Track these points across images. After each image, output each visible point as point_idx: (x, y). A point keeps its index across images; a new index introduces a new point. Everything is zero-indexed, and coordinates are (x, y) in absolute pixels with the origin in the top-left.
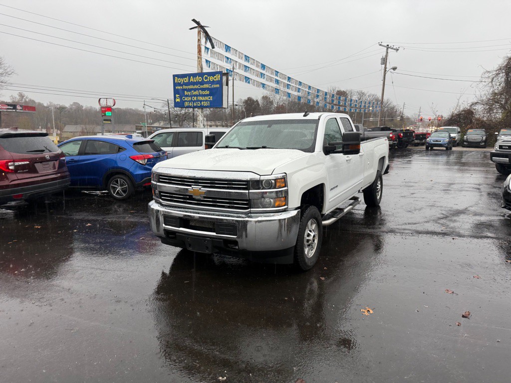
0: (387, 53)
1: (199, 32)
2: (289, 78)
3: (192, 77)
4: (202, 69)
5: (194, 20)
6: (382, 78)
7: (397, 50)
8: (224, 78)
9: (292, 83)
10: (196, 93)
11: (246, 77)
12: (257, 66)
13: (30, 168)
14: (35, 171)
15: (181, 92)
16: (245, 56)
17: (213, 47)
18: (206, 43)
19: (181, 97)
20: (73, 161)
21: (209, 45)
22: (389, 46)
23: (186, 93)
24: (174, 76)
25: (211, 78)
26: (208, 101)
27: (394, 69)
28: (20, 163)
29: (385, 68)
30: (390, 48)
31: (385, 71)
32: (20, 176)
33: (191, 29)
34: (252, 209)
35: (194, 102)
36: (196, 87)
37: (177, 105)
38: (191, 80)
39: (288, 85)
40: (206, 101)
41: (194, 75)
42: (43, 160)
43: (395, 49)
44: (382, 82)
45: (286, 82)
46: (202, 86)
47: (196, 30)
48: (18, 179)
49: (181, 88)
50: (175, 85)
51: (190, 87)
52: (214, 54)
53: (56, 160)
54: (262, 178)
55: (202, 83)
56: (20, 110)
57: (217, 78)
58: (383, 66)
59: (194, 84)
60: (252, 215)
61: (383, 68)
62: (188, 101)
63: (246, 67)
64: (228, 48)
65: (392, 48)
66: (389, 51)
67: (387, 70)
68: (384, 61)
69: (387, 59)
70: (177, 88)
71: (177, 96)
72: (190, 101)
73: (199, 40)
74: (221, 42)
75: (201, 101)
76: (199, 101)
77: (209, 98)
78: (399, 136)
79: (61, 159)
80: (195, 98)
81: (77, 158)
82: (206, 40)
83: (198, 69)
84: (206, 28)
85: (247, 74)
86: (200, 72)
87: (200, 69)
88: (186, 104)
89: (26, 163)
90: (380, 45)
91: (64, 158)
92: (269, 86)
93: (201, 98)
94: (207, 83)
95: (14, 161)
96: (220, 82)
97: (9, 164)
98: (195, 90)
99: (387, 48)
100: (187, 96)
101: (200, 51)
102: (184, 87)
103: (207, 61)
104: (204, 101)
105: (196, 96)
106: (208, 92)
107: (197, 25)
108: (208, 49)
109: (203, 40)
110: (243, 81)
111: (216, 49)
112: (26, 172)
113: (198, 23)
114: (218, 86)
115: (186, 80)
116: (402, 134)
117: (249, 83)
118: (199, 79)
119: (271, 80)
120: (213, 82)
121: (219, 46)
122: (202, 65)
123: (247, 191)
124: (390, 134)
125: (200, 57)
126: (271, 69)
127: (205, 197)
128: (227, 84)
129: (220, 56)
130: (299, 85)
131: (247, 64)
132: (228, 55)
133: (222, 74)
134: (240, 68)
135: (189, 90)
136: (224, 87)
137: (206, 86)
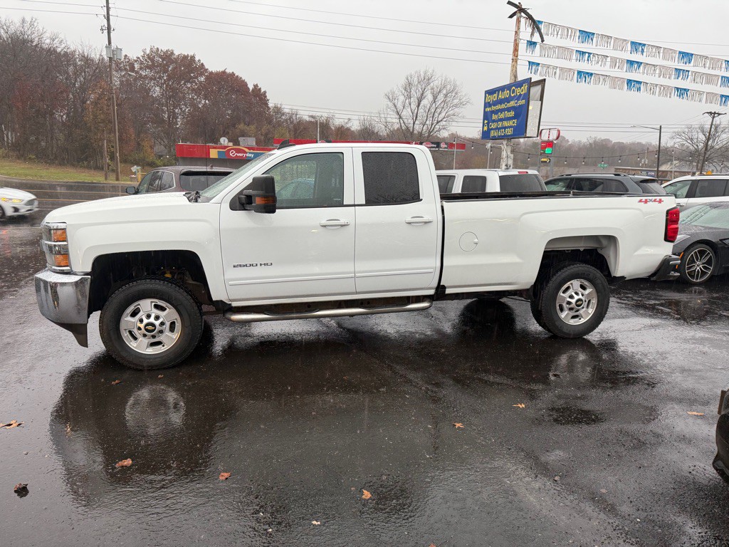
1: (518, 21)
3: (500, 92)
4: (516, 77)
5: (509, 3)
8: (535, 91)
10: (502, 116)
11: (630, 81)
12: (668, 58)
15: (489, 116)
16: (633, 43)
17: (543, 41)
18: (532, 34)
19: (488, 124)
21: (537, 38)
23: (495, 117)
24: (486, 92)
25: (519, 91)
26: (512, 127)
33: (509, 17)
35: (499, 130)
36: (503, 106)
37: (484, 135)
38: (500, 96)
40: (510, 127)
41: (508, 87)
46: (508, 105)
49: (490, 109)
50: (487, 105)
51: (498, 107)
52: (548, 50)
55: (508, 100)
56: (445, 148)
57: (525, 89)
59: (501, 102)
62: (493, 130)
63: (631, 62)
64: (587, 36)
70: (486, 110)
71: (486, 122)
72: (495, 129)
73: (516, 33)
74: (568, 28)
75: (505, 128)
76: (503, 128)
77: (514, 123)
80: (501, 124)
82: (533, 28)
83: (510, 79)
84: (528, 11)
85: (635, 76)
86: (512, 81)
87: (513, 78)
88: (493, 134)
92: (700, 93)
93: (506, 124)
94: (513, 99)
96: (527, 97)
98: (501, 111)
100: (494, 121)
101: (516, 50)
102: (494, 108)
103: (531, 63)
104: (508, 127)
105: (501, 120)
106: (512, 114)
107: (516, 10)
108: (534, 44)
109: (526, 31)
113: (516, 6)
114: (522, 102)
115: (495, 97)
117: (639, 89)
118: (506, 94)
120: (518, 98)
122: (516, 71)
125: (515, 60)
128: (541, 99)
129: (564, 52)
132: (585, 47)
133: (530, 82)
134: (613, 66)
135: (497, 112)
136: (532, 102)
137: (512, 104)
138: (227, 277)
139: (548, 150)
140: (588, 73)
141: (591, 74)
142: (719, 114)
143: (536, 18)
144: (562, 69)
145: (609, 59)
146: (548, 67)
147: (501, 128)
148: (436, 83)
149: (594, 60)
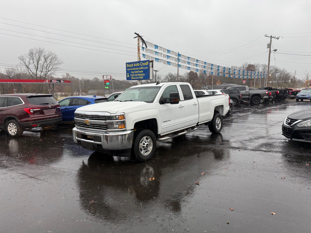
0: (271, 41)
1: (138, 40)
2: (197, 61)
4: (140, 59)
5: (135, 33)
6: (268, 57)
7: (278, 38)
8: (151, 64)
9: (199, 63)
10: (137, 72)
11: (168, 62)
12: (176, 55)
13: (41, 112)
14: (43, 113)
15: (130, 72)
16: (167, 50)
17: (147, 47)
18: (143, 45)
19: (129, 75)
20: (66, 109)
21: (144, 46)
22: (272, 36)
23: (132, 72)
24: (127, 63)
25: (144, 64)
26: (142, 76)
27: (275, 50)
28: (36, 110)
29: (270, 50)
30: (273, 37)
31: (270, 52)
32: (36, 116)
33: (134, 38)
34: (108, 130)
35: (136, 77)
36: (137, 69)
37: (128, 79)
38: (134, 65)
40: (141, 76)
41: (136, 63)
42: (47, 108)
43: (276, 38)
44: (268, 59)
45: (195, 63)
46: (139, 68)
47: (137, 38)
48: (35, 117)
49: (130, 69)
50: (127, 68)
51: (134, 69)
52: (147, 50)
53: (55, 108)
54: (112, 115)
55: (139, 67)
56: (63, 82)
57: (147, 63)
58: (269, 49)
59: (135, 67)
60: (108, 132)
61: (269, 50)
62: (133, 77)
63: (168, 56)
64: (156, 47)
65: (274, 38)
66: (272, 40)
67: (271, 51)
68: (269, 46)
69: (271, 45)
70: (128, 70)
71: (128, 74)
72: (134, 77)
73: (138, 44)
74: (152, 44)
75: (139, 76)
76: (138, 76)
77: (143, 75)
78: (276, 93)
79: (58, 107)
80: (136, 75)
81: (68, 107)
82: (143, 43)
84: (142, 37)
85: (169, 60)
86: (139, 61)
87: (139, 59)
88: (132, 78)
89: (39, 109)
90: (266, 36)
91: (60, 107)
92: (183, 66)
93: (139, 75)
94: (142, 66)
95: (33, 109)
96: (148, 66)
97: (31, 110)
98: (136, 70)
99: (271, 38)
100: (132, 74)
101: (139, 50)
103: (143, 54)
104: (140, 76)
105: (137, 73)
106: (142, 71)
107: (137, 36)
108: (144, 48)
109: (141, 43)
110: (166, 64)
111: (149, 48)
112: (39, 114)
113: (138, 35)
114: (147, 68)
115: (132, 65)
116: (279, 92)
117: (170, 65)
118: (138, 64)
119: (185, 62)
120: (145, 66)
121: (151, 46)
122: (140, 57)
123: (105, 121)
124: (266, 91)
125: (139, 53)
126: (185, 56)
127: (91, 124)
128: (152, 67)
129: (151, 51)
130: (205, 64)
131: (169, 54)
132: (156, 50)
133: (149, 61)
134: (164, 57)
135: (134, 71)
136: (150, 68)
137: (142, 68)
138: (162, 126)
139: (108, 84)
141: (159, 59)
142: (157, 71)
143: (144, 40)
144: (151, 57)
145: (162, 54)
146: (148, 56)
147: (136, 76)
148: (47, 54)
149: (159, 55)
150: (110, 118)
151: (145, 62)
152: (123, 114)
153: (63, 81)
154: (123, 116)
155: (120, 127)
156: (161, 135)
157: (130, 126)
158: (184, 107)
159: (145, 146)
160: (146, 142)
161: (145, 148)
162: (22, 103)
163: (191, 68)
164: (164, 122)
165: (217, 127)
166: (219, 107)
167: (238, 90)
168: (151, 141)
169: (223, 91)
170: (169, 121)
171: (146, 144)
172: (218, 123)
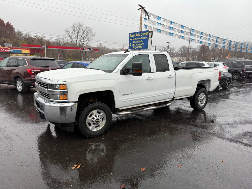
1: (142, 11)
2: (202, 33)
3: (136, 34)
4: (141, 29)
5: (139, 5)
8: (150, 34)
9: (204, 35)
10: (137, 42)
11: (170, 33)
12: (179, 27)
15: (132, 42)
16: (171, 21)
17: (149, 18)
18: (145, 16)
19: (131, 44)
21: (147, 17)
23: (134, 42)
24: (130, 34)
25: (144, 34)
28: (36, 71)
33: (138, 10)
34: (50, 99)
36: (138, 39)
37: (130, 48)
38: (136, 35)
39: (200, 37)
40: (141, 46)
41: (137, 33)
46: (140, 38)
47: (140, 10)
50: (130, 38)
51: (136, 39)
52: (150, 22)
54: (53, 83)
55: (140, 37)
57: (147, 33)
59: (137, 37)
64: (159, 18)
70: (130, 39)
71: (130, 43)
72: (135, 46)
73: (141, 15)
74: (155, 15)
75: (139, 46)
77: (143, 44)
82: (146, 14)
83: (140, 30)
84: (145, 9)
86: (140, 31)
87: (140, 29)
88: (133, 47)
92: (186, 38)
93: (139, 44)
94: (142, 36)
95: (34, 70)
96: (148, 36)
97: (32, 71)
98: (137, 40)
100: (134, 43)
101: (141, 20)
102: (133, 39)
103: (145, 25)
105: (137, 43)
106: (142, 41)
107: (141, 8)
108: (146, 19)
109: (144, 15)
110: (168, 35)
111: (151, 19)
113: (141, 6)
114: (146, 38)
115: (134, 35)
117: (172, 36)
118: (139, 35)
120: (144, 36)
121: (153, 17)
122: (141, 27)
123: (47, 89)
125: (141, 24)
128: (152, 37)
129: (154, 23)
130: (209, 37)
131: (172, 26)
132: (159, 22)
133: (149, 32)
134: (166, 28)
135: (135, 40)
136: (149, 38)
137: (142, 38)
138: (121, 99)
140: (160, 30)
141: (161, 30)
142: (170, 43)
143: (147, 11)
144: (153, 28)
145: (165, 26)
146: (150, 27)
147: (137, 46)
149: (162, 26)
150: (52, 86)
151: (145, 32)
152: (65, 83)
153: (93, 49)
154: (65, 86)
155: (62, 98)
156: (121, 109)
157: (74, 97)
158: (154, 80)
159: (94, 120)
160: (96, 116)
161: (94, 123)
162: (27, 65)
163: (194, 40)
164: (124, 95)
165: (199, 103)
166: (206, 81)
167: (242, 64)
168: (105, 115)
169: (226, 64)
170: (132, 94)
171: (96, 118)
172: (202, 99)
